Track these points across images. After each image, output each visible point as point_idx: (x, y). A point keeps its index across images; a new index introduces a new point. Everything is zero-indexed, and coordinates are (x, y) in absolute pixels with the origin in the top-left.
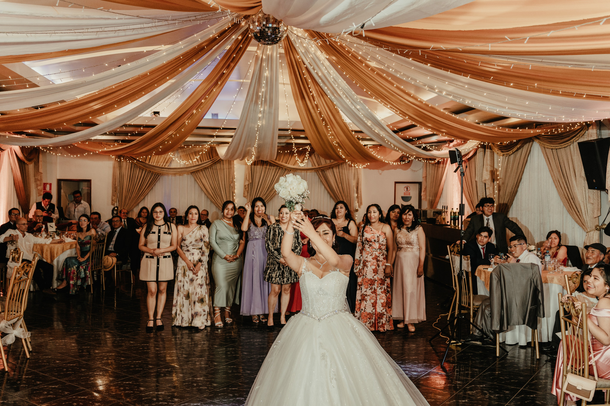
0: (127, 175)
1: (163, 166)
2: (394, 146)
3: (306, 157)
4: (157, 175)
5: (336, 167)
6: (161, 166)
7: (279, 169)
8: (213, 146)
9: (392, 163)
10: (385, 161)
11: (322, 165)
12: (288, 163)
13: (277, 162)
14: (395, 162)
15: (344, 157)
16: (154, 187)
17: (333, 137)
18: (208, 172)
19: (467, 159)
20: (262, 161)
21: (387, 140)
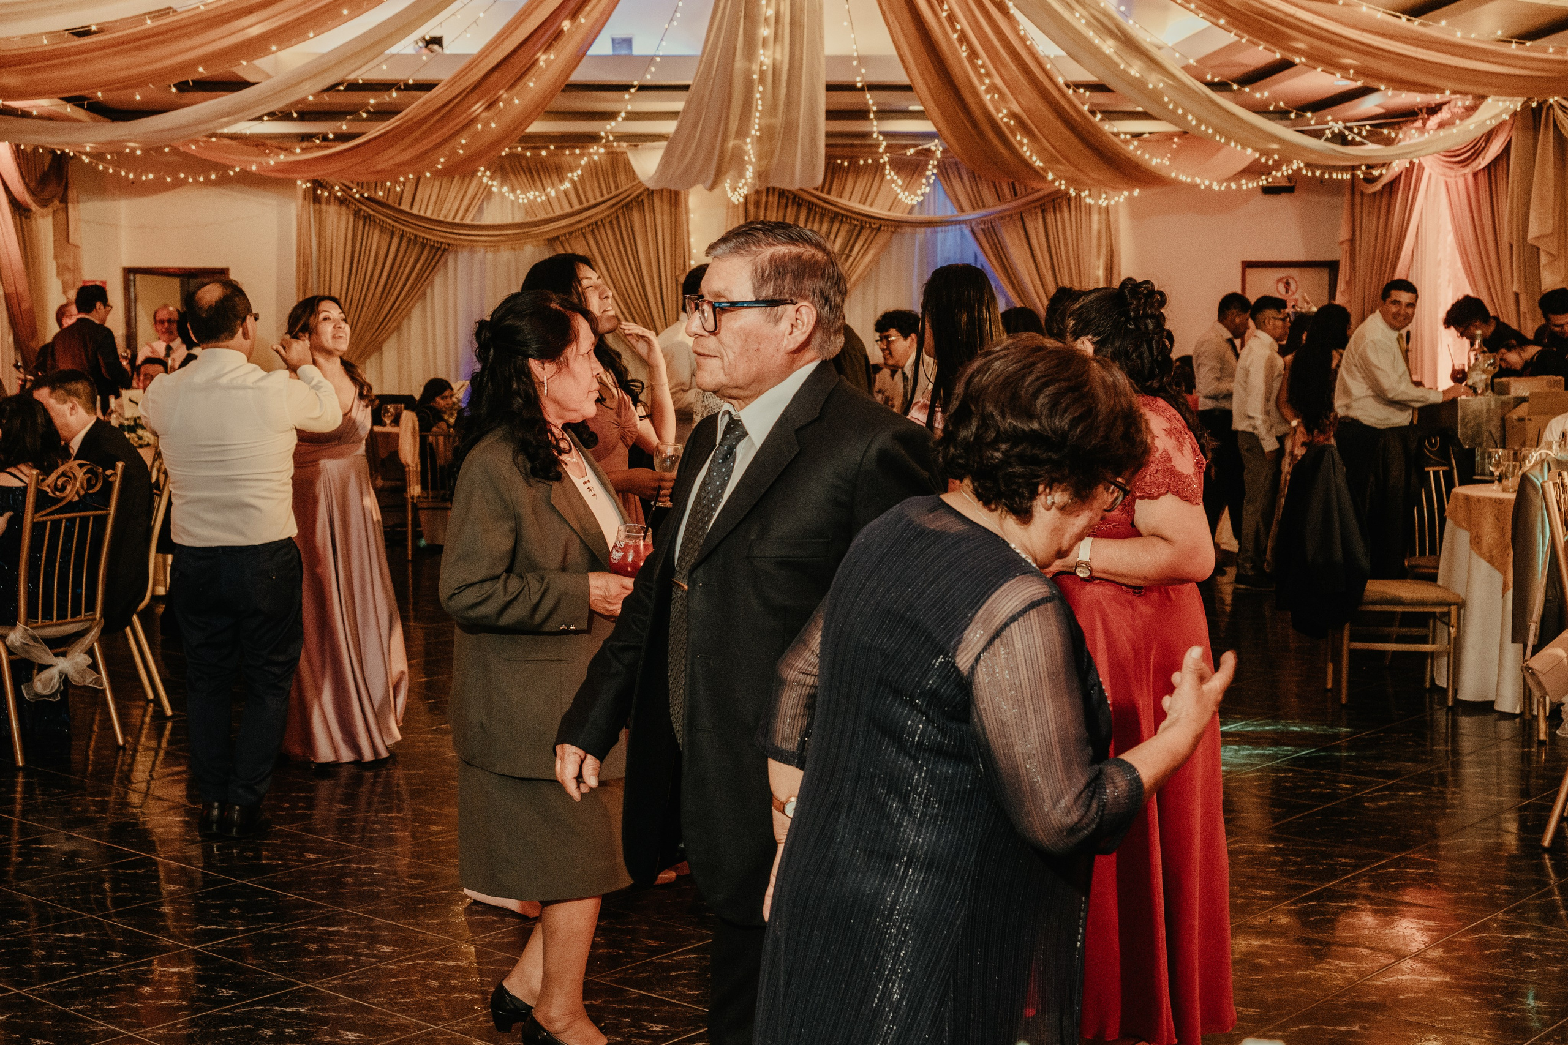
0: (341, 249)
1: (457, 220)
2: (1200, 121)
3: (928, 178)
4: (439, 248)
5: (1036, 214)
6: (450, 220)
7: (841, 222)
8: (618, 150)
9: (1207, 183)
10: (1177, 175)
11: (984, 206)
12: (868, 202)
13: (832, 198)
14: (1220, 183)
15: (1041, 164)
16: (429, 291)
17: (996, 96)
18: (605, 238)
19: (1484, 169)
20: (782, 193)
21: (1171, 101)
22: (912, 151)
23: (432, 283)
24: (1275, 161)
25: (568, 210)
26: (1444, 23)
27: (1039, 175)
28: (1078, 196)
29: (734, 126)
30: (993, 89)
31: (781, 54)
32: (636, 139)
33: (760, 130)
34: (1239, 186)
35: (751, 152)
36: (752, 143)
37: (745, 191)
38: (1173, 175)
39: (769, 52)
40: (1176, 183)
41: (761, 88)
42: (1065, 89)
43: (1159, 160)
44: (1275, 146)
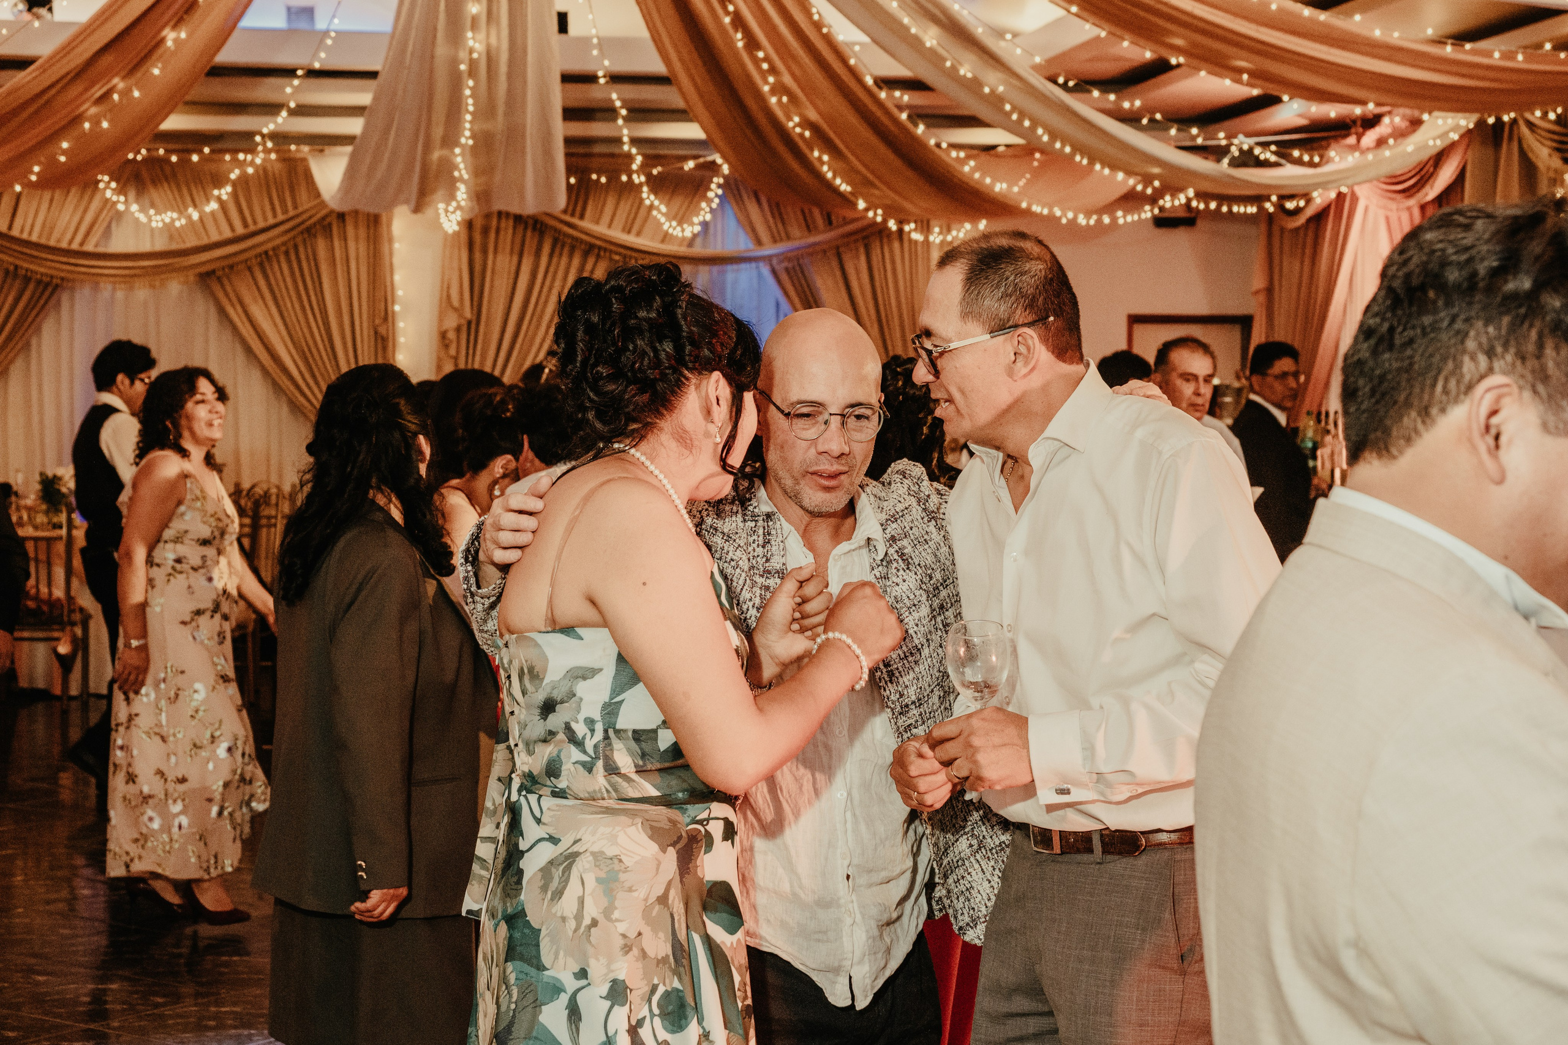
1: (74, 246)
2: (1054, 135)
3: (709, 201)
4: (47, 285)
5: (857, 249)
6: (64, 245)
7: (598, 256)
8: (299, 155)
9: (1070, 215)
10: (1030, 205)
11: (789, 238)
12: (634, 230)
13: (586, 224)
14: (1088, 215)
15: (849, 189)
16: (34, 342)
17: (785, 99)
18: (278, 274)
19: (1433, 201)
20: (518, 219)
21: (1014, 108)
22: (690, 165)
23: (38, 330)
24: (1154, 189)
25: (228, 234)
26: (1358, 17)
27: (848, 201)
28: (900, 231)
29: (438, 132)
30: (779, 89)
31: (500, 39)
32: (324, 142)
33: (473, 136)
34: (1114, 220)
35: (462, 166)
36: (462, 154)
37: (458, 216)
38: (1024, 205)
39: (482, 36)
40: (1028, 212)
41: (471, 83)
42: (875, 89)
43: (1004, 186)
44: (1156, 170)
